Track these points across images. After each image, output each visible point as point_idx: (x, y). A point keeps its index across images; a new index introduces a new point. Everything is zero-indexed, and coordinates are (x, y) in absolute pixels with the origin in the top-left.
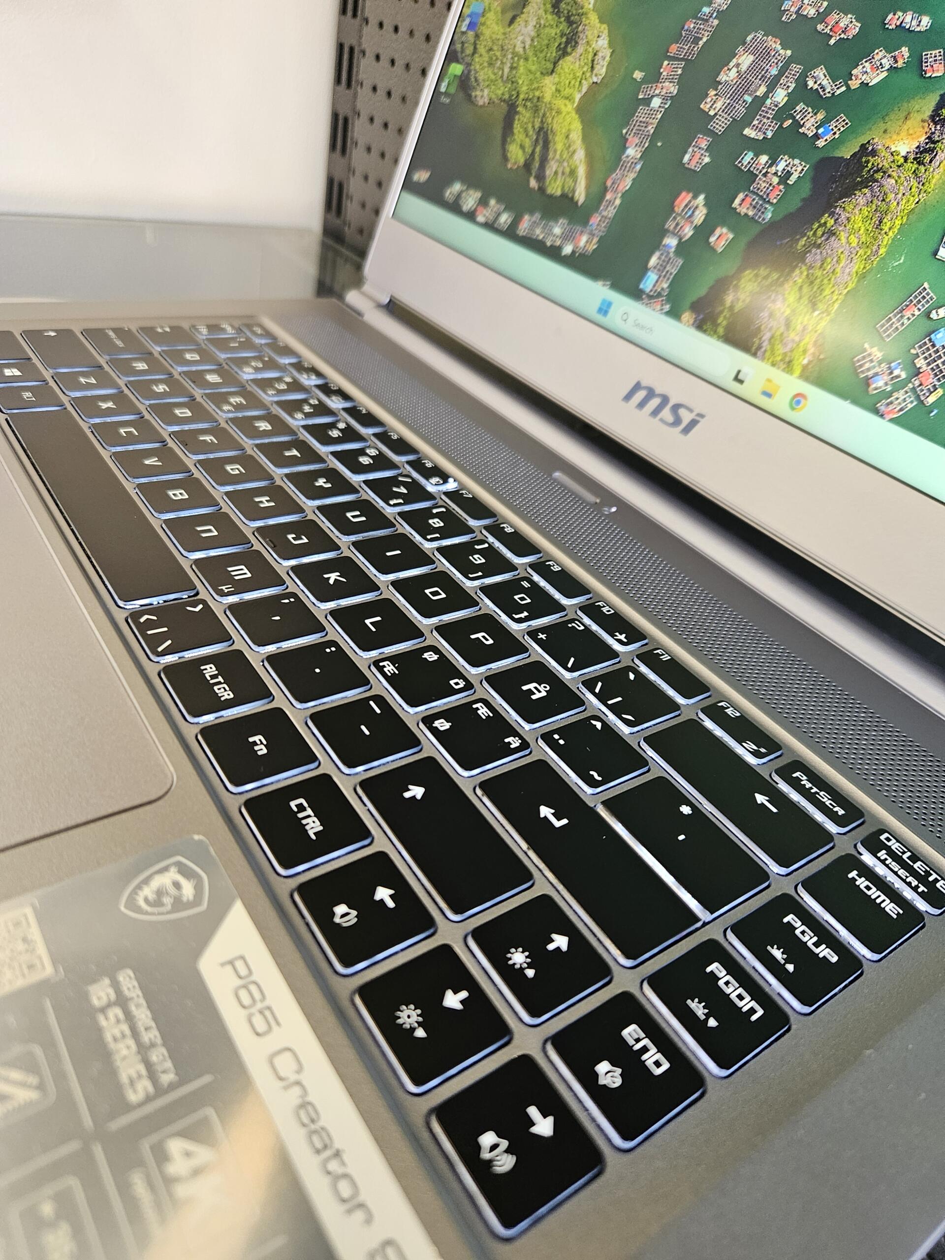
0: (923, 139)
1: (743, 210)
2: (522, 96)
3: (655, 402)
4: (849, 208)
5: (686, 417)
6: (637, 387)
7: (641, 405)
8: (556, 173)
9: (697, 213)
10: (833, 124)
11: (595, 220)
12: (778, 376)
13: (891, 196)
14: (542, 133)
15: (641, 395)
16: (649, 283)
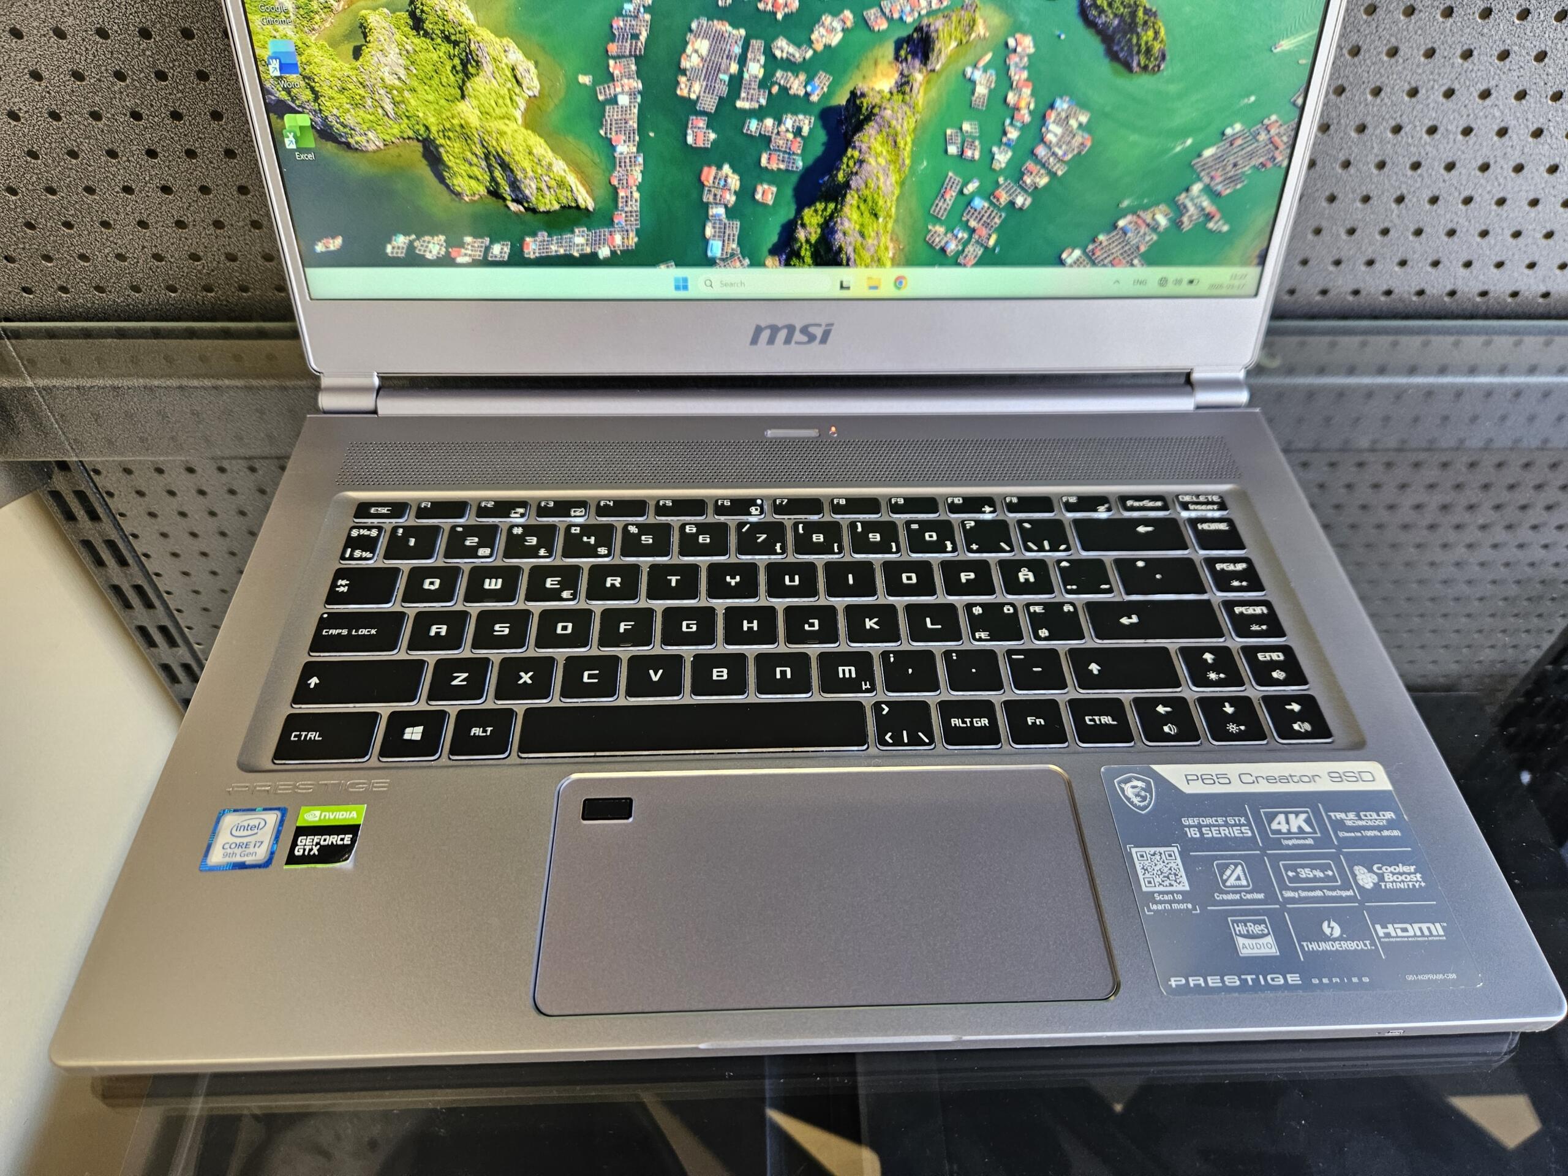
0: (896, 76)
1: (774, 166)
2: (434, 129)
4: (866, 139)
5: (818, 332)
6: (758, 330)
7: (771, 341)
8: (539, 189)
9: (729, 180)
10: (817, 81)
11: (620, 218)
12: (874, 272)
13: (894, 123)
14: (493, 161)
15: (765, 335)
16: (716, 249)
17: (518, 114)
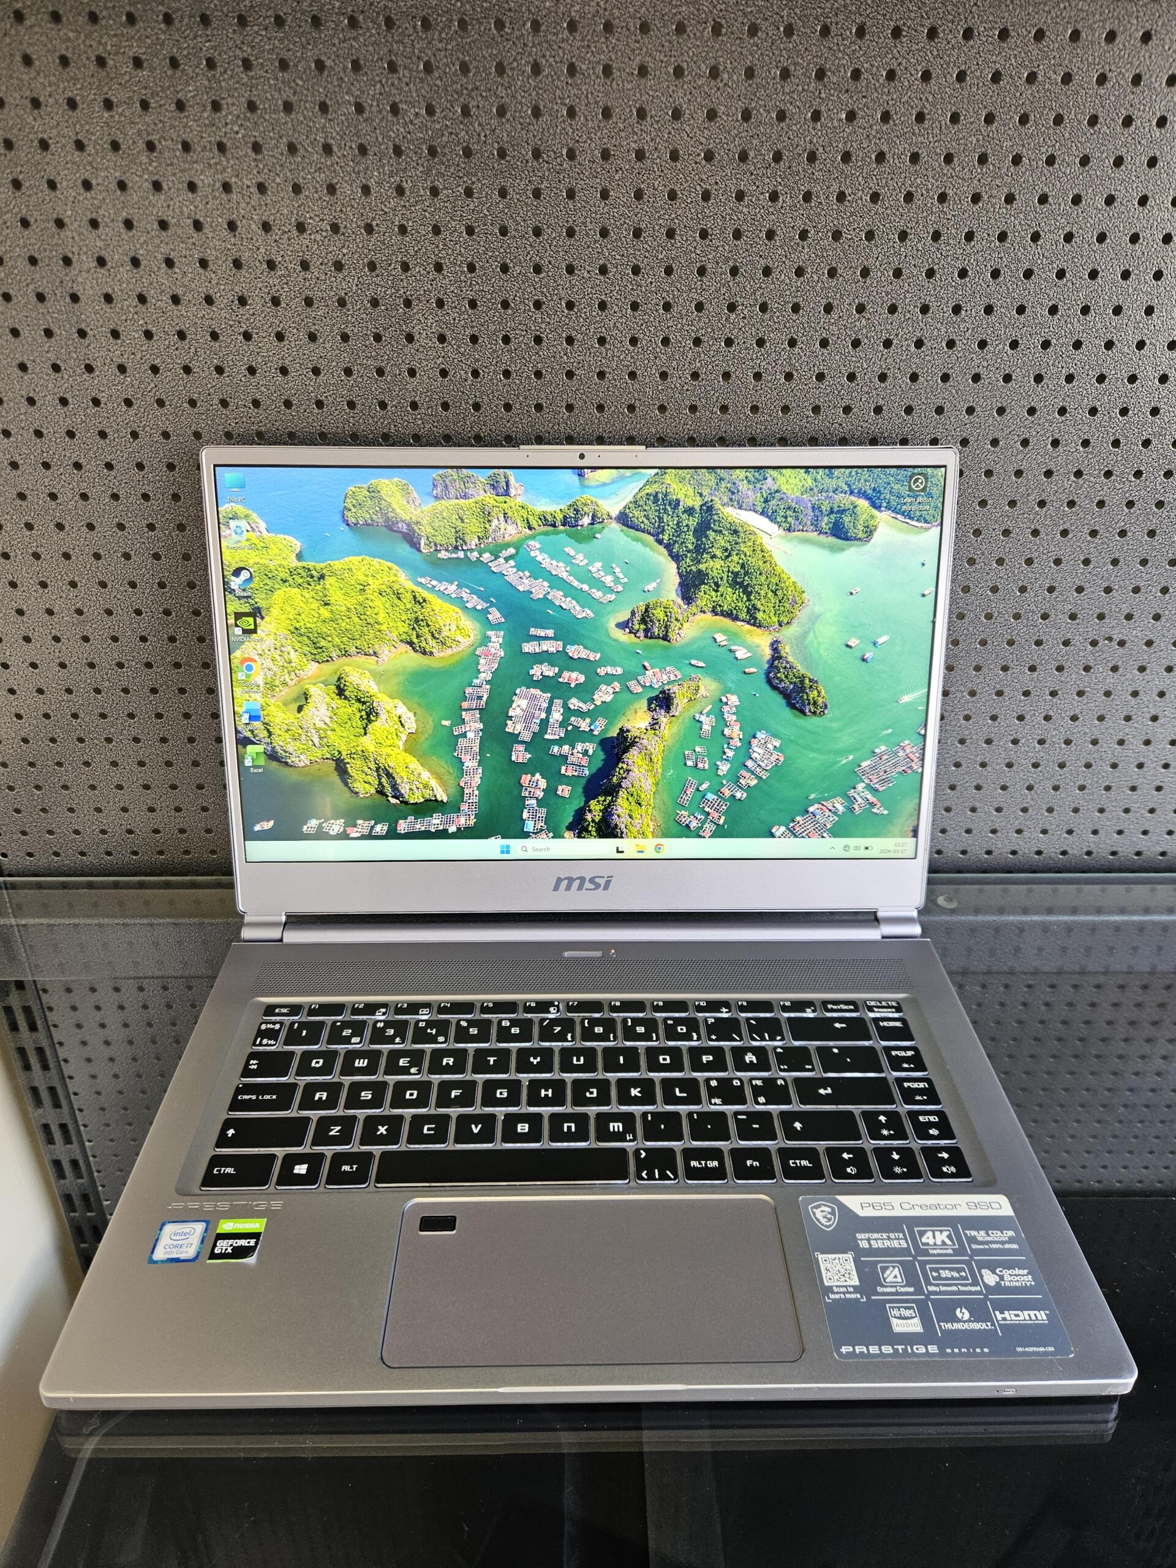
0: (650, 720)
1: (570, 774)
2: (344, 753)
3: (577, 883)
4: (631, 757)
5: (602, 882)
6: (559, 880)
7: (568, 888)
8: (411, 789)
9: (539, 783)
10: (597, 723)
11: (464, 807)
12: (640, 841)
13: (649, 747)
14: (381, 772)
15: (564, 883)
16: (529, 826)
17: (401, 744)
